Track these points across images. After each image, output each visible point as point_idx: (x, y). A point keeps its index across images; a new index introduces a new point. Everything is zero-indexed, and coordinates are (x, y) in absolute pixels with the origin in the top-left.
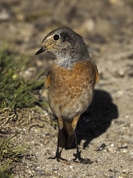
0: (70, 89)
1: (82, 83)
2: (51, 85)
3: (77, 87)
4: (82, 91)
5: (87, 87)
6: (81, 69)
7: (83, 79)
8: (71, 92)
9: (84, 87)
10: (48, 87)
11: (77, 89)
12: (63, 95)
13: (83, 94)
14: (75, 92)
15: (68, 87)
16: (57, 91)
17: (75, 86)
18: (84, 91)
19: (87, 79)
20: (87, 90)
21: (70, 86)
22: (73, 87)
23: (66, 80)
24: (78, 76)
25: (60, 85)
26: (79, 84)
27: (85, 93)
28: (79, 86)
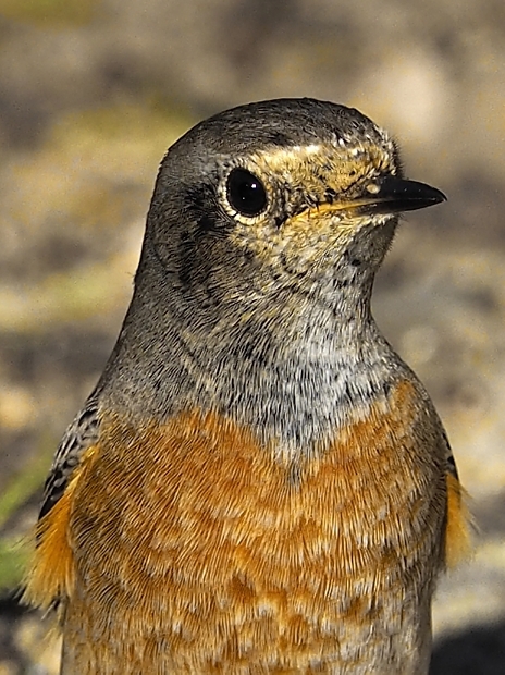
0: (239, 619)
1: (340, 578)
2: (82, 580)
3: (300, 605)
4: (334, 640)
5: (375, 612)
6: (366, 469)
7: (356, 552)
8: (246, 641)
9: (352, 608)
10: (56, 602)
11: (297, 621)
12: (181, 662)
13: (344, 664)
14: (284, 645)
15: (221, 600)
16: (135, 626)
17: (283, 596)
18: (353, 637)
19: (389, 552)
20: (377, 635)
21: (242, 590)
22: (266, 605)
23: (225, 532)
24: (330, 523)
25: (159, 569)
26: (315, 583)
27: (357, 659)
28: (320, 600)
